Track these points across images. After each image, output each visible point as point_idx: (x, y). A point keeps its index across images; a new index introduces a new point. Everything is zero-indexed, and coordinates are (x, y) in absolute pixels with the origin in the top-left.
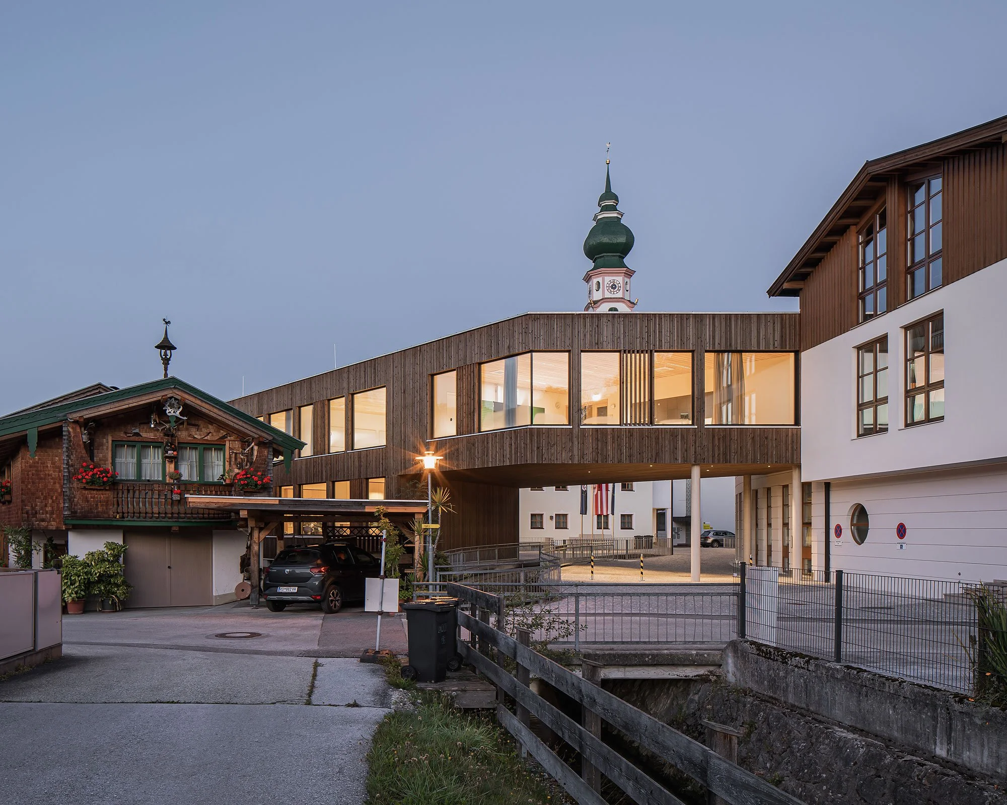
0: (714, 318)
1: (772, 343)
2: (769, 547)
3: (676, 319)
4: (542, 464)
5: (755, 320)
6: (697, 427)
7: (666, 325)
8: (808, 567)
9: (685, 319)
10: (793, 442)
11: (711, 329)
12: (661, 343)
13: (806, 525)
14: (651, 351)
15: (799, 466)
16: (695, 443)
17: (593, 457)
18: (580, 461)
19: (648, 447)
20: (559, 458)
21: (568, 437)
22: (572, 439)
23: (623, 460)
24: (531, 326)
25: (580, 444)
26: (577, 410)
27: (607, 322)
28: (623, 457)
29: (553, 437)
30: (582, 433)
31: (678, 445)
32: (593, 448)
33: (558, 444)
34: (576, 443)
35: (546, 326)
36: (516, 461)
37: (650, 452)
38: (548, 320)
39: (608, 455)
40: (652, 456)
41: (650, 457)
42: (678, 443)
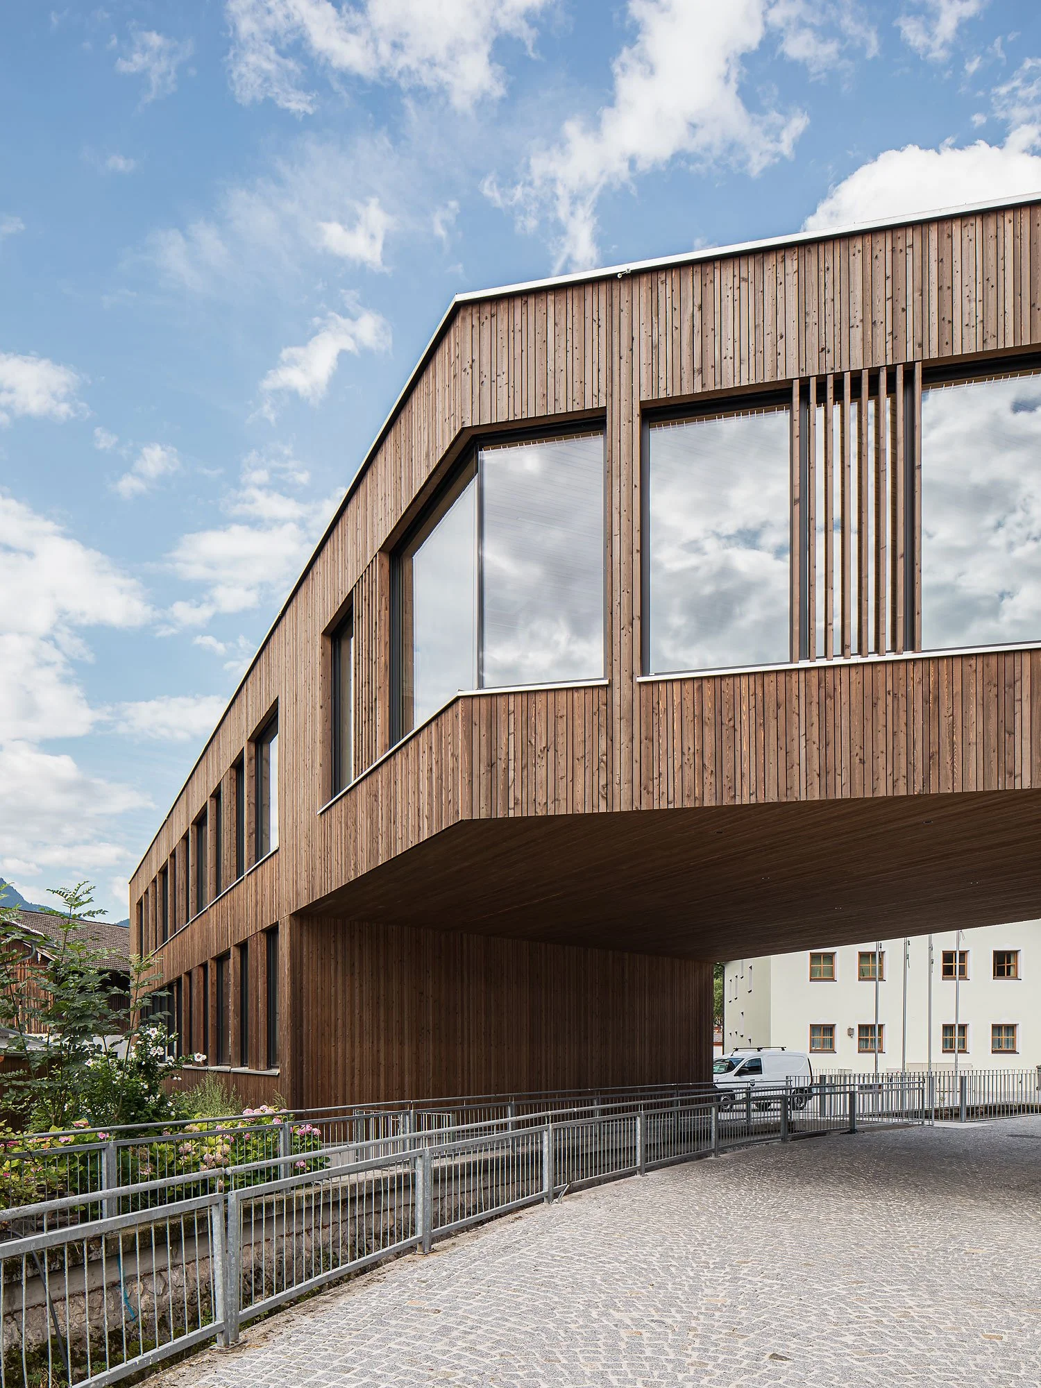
3: (1009, 225)
4: (506, 821)
7: (967, 259)
12: (947, 331)
17: (686, 783)
18: (636, 804)
19: (894, 734)
20: (562, 796)
21: (595, 718)
22: (609, 727)
23: (796, 788)
24: (468, 346)
25: (636, 742)
26: (625, 621)
27: (737, 285)
28: (797, 778)
29: (544, 725)
30: (643, 701)
31: (1018, 716)
32: (683, 753)
33: (559, 748)
34: (625, 739)
35: (518, 336)
36: (440, 821)
37: (903, 751)
38: (524, 317)
39: (738, 776)
40: (911, 767)
41: (904, 772)
42: (1017, 708)
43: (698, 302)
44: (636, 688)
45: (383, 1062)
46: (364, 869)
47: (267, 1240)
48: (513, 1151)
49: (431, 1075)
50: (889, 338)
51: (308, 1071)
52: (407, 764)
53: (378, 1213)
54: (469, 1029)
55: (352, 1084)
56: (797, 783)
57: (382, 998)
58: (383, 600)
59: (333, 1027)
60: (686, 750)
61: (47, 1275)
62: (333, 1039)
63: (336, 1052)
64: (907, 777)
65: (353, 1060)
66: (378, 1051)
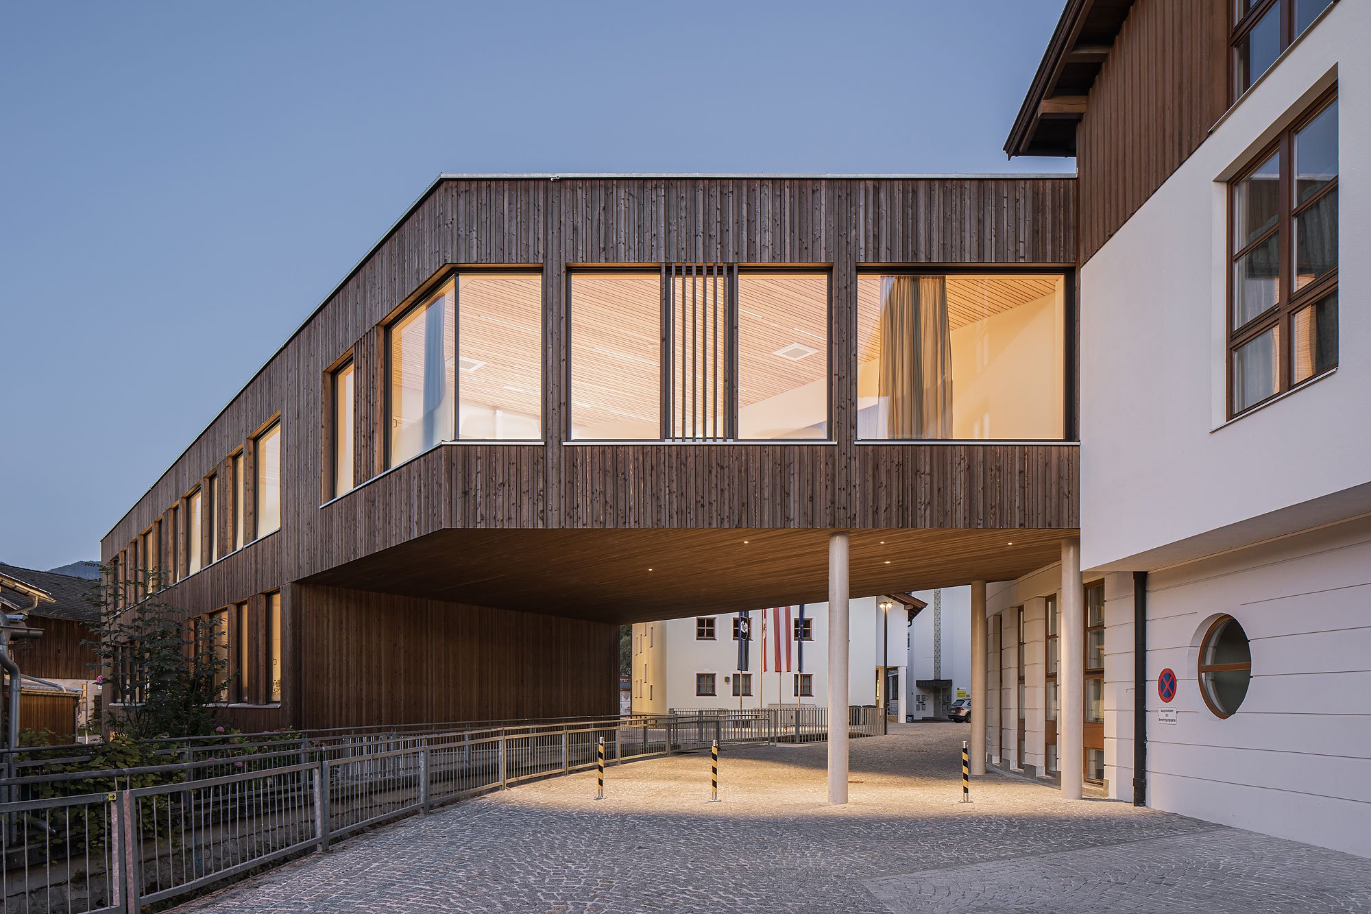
0: (877, 191)
1: (1011, 248)
2: (1021, 722)
3: (787, 190)
4: (475, 530)
5: (971, 191)
6: (836, 443)
7: (765, 202)
8: (1097, 765)
9: (809, 192)
10: (1060, 477)
11: (871, 215)
12: (752, 248)
13: (1094, 675)
14: (730, 269)
15: (1075, 541)
16: (833, 482)
17: (595, 513)
18: (563, 524)
19: (722, 490)
20: (513, 516)
21: (536, 466)
22: (545, 472)
23: (663, 520)
24: (450, 208)
25: (563, 483)
26: (556, 405)
27: (627, 197)
28: (663, 514)
29: (501, 470)
30: (567, 458)
31: (792, 485)
32: (593, 493)
33: (511, 484)
34: (555, 481)
35: (484, 207)
36: (427, 526)
37: (727, 501)
38: (488, 195)
39: (628, 510)
40: (731, 511)
41: (727, 514)
42: (792, 480)
43: (602, 205)
44: (563, 449)
45: (364, 698)
46: (362, 554)
47: (293, 824)
48: (469, 765)
49: (402, 708)
50: (719, 246)
51: (305, 704)
52: (400, 484)
53: (371, 808)
54: (432, 674)
55: (341, 715)
56: (663, 517)
57: (364, 648)
58: (379, 360)
59: (325, 670)
60: (594, 490)
61: (142, 841)
62: (325, 680)
63: (328, 690)
64: (728, 517)
65: (341, 696)
66: (361, 689)
